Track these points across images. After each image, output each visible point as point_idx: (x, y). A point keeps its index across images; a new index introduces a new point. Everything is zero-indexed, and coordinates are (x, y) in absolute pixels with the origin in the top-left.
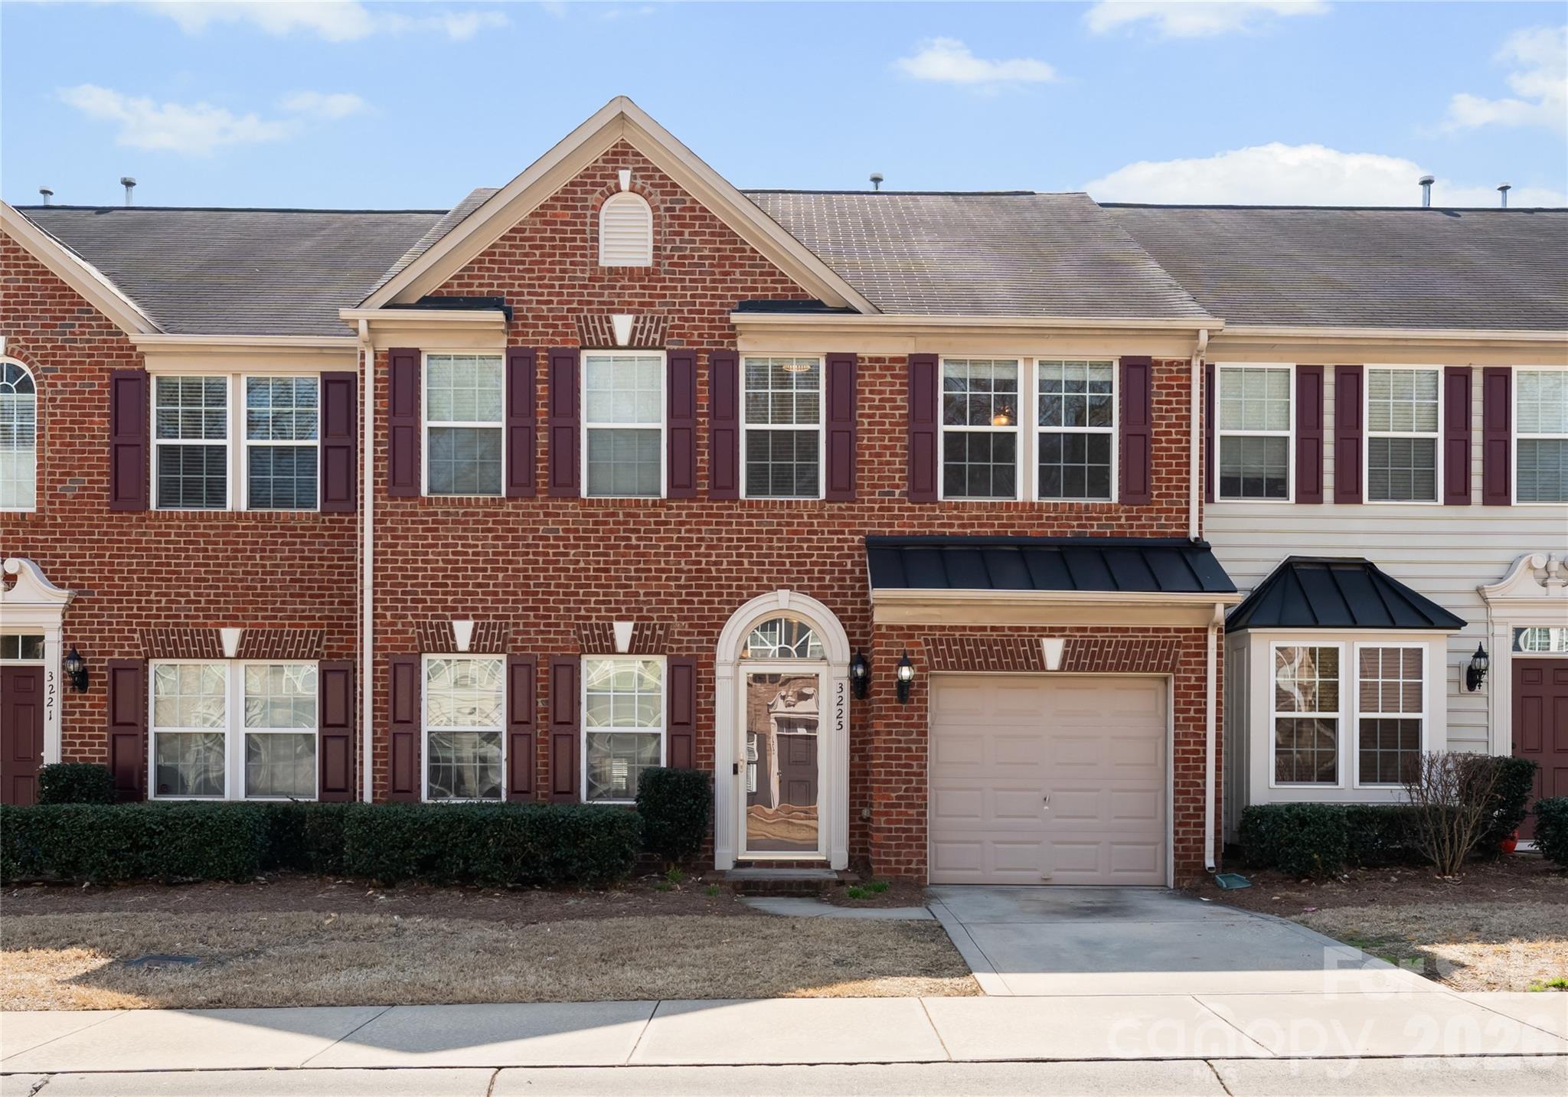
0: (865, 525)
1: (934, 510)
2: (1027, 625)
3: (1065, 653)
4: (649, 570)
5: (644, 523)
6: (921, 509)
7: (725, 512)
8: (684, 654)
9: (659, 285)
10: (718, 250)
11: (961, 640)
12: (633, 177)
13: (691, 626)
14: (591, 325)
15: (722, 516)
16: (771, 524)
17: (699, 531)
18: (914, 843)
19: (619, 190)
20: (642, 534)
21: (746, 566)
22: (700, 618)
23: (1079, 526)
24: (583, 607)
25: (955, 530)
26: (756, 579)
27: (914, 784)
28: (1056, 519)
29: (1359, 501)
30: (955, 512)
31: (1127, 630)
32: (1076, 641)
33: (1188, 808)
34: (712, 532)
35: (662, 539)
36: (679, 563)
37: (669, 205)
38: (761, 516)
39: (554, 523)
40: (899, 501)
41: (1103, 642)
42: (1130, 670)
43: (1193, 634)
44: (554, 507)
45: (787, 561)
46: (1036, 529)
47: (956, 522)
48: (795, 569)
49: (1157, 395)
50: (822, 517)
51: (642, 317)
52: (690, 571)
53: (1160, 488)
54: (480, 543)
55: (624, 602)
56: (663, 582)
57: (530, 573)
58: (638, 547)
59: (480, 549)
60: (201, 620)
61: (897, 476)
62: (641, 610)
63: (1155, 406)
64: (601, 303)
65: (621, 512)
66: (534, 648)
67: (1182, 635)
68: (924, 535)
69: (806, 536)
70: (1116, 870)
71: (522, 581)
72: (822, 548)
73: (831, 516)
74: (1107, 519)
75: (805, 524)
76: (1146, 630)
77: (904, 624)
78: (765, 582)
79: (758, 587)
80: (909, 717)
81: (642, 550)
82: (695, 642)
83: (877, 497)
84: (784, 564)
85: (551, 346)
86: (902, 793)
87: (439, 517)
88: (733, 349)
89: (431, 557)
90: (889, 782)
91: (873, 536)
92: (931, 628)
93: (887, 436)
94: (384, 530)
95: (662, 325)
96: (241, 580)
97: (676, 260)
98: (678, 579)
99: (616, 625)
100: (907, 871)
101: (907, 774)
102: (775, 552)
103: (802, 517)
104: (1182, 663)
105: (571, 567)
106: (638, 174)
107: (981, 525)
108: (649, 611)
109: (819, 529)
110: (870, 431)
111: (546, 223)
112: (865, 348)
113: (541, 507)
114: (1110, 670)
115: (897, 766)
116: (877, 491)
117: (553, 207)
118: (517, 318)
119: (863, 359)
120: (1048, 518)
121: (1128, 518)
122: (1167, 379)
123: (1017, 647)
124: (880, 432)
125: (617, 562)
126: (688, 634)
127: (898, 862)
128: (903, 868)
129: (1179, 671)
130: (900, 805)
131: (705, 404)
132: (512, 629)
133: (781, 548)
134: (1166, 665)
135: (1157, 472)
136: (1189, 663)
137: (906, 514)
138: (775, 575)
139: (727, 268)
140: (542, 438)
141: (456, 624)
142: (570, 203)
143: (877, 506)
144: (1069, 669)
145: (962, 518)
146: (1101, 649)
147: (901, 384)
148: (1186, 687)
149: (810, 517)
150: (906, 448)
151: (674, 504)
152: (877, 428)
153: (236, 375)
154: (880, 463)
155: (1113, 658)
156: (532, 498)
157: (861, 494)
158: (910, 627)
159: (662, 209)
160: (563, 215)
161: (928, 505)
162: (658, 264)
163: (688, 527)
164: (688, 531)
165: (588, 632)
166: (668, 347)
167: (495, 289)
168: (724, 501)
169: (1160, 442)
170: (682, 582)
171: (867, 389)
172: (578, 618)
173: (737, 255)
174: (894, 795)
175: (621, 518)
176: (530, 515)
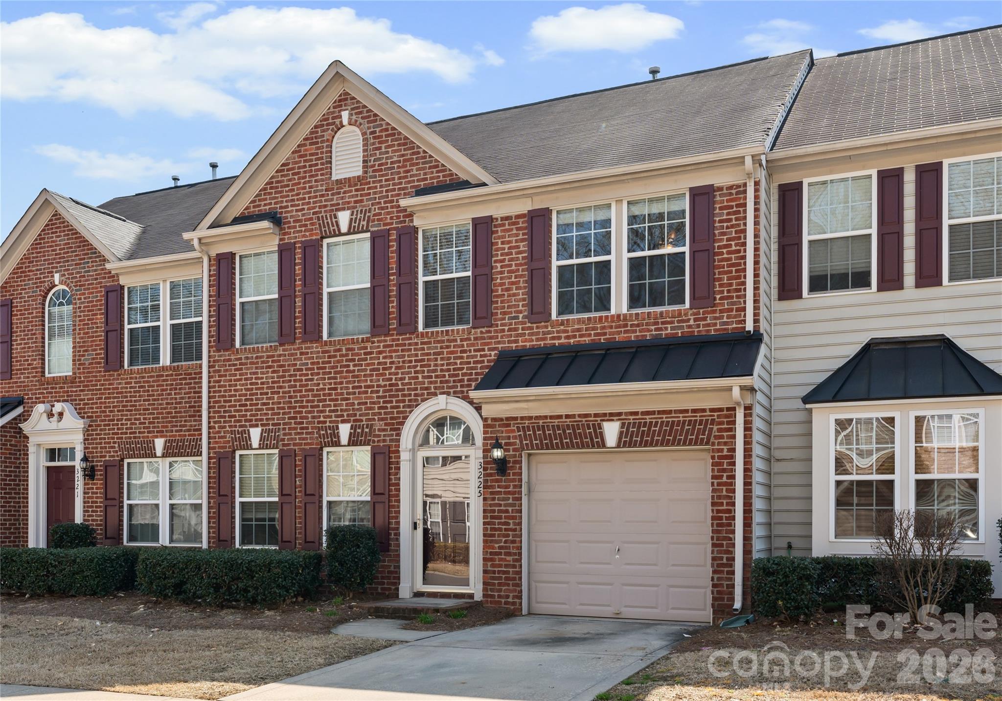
0: (499, 343)
1: (546, 327)
2: (592, 412)
3: (621, 433)
4: (360, 387)
5: (358, 354)
6: (537, 327)
7: (407, 342)
8: (382, 444)
9: (366, 187)
10: (403, 155)
11: (543, 426)
12: (350, 115)
13: (386, 424)
14: (325, 221)
15: (405, 345)
16: (436, 348)
17: (391, 357)
18: (511, 582)
19: (343, 126)
20: (356, 362)
21: (420, 379)
22: (392, 418)
23: (656, 330)
24: (322, 415)
25: (563, 341)
26: (427, 389)
27: (511, 538)
28: (638, 325)
29: (939, 283)
30: (562, 327)
31: (670, 412)
32: (629, 423)
33: (722, 559)
34: (398, 357)
35: (368, 365)
36: (379, 380)
37: (372, 130)
38: (430, 343)
39: (305, 359)
40: (523, 323)
41: (651, 423)
42: (673, 444)
43: (725, 412)
44: (306, 348)
45: (447, 374)
46: (623, 335)
47: (563, 335)
48: (452, 379)
49: (719, 215)
50: (469, 339)
51: (355, 211)
52: (385, 386)
53: (722, 292)
54: (264, 376)
55: (346, 410)
56: (369, 395)
57: (292, 394)
58: (354, 371)
59: (264, 380)
60: (146, 434)
61: (521, 304)
62: (355, 415)
63: (717, 225)
64: (332, 205)
65: (344, 348)
66: (294, 445)
67: (716, 414)
68: (539, 347)
69: (459, 355)
70: (673, 608)
71: (287, 400)
72: (469, 363)
73: (476, 339)
74: (679, 322)
75: (459, 346)
76: (686, 411)
77: (504, 416)
78: (433, 390)
79: (428, 394)
80: (507, 487)
81: (356, 373)
82: (389, 435)
83: (507, 321)
84: (444, 376)
85: (303, 239)
86: (502, 544)
87: (243, 361)
88: (411, 224)
89: (238, 387)
90: (494, 535)
91: (505, 351)
92: (522, 418)
93: (513, 275)
94: (215, 372)
95: (368, 214)
96: (165, 409)
97: (377, 167)
98: (378, 392)
99: (341, 426)
100: (506, 603)
101: (506, 530)
102: (439, 368)
103: (456, 341)
104: (716, 437)
105: (315, 388)
106: (353, 112)
107: (581, 336)
108: (360, 415)
109: (468, 349)
110: (502, 273)
111: (301, 156)
112: (497, 211)
113: (298, 349)
114: (656, 445)
115: (499, 523)
116: (507, 317)
117: (305, 145)
118: (285, 223)
119: (497, 219)
120: (632, 325)
121: (695, 320)
122: (728, 201)
123: (584, 430)
124: (509, 272)
125: (341, 383)
126: (384, 430)
127: (499, 596)
128: (503, 601)
129: (713, 444)
130: (500, 554)
131: (394, 266)
132: (282, 432)
133: (443, 365)
134: (702, 439)
135: (720, 279)
136: (722, 437)
137: (527, 332)
138: (439, 385)
139: (408, 168)
140: (299, 302)
141: (252, 430)
142: (314, 140)
143: (506, 328)
144: (624, 446)
145: (567, 331)
146: (649, 429)
147: (523, 234)
148: (719, 457)
149: (462, 340)
150: (526, 282)
151: (376, 340)
152: (506, 269)
153: (165, 281)
154: (509, 296)
155: (659, 435)
156: (293, 343)
157: (496, 320)
158: (508, 419)
159: (368, 133)
160: (311, 149)
161: (543, 324)
162: (365, 172)
163: (384, 355)
164: (384, 358)
165: (324, 432)
166: (372, 229)
167: (273, 206)
168: (406, 334)
169: (722, 253)
170: (381, 394)
171: (500, 241)
172: (319, 422)
173: (415, 157)
174: (497, 546)
175: (344, 352)
176: (292, 355)
